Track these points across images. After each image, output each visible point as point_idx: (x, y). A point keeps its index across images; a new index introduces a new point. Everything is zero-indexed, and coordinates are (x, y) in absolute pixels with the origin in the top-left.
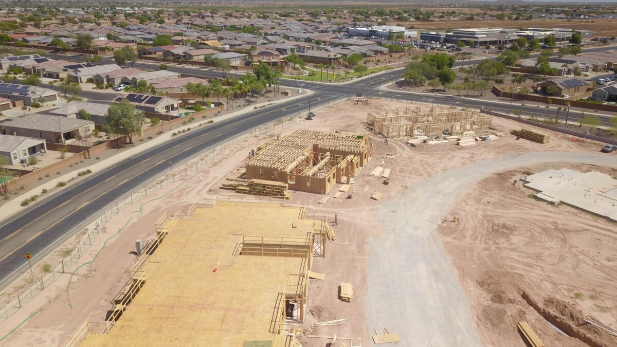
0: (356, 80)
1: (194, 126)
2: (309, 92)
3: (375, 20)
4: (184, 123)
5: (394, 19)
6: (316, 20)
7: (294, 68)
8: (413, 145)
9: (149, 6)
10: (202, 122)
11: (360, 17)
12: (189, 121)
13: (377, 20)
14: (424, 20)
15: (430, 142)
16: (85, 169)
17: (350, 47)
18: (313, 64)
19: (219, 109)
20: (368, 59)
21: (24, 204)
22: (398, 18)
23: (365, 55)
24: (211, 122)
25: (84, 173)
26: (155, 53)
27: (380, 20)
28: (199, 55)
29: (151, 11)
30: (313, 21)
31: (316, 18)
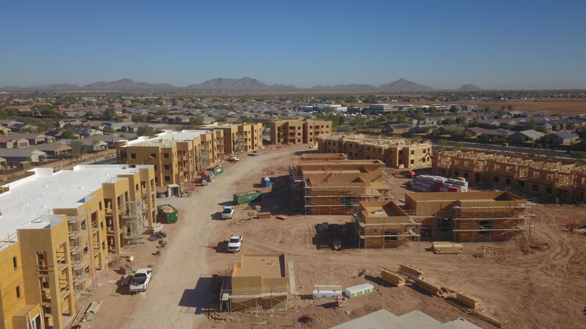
9: (151, 96)
29: (152, 98)
30: (279, 103)
31: (283, 102)
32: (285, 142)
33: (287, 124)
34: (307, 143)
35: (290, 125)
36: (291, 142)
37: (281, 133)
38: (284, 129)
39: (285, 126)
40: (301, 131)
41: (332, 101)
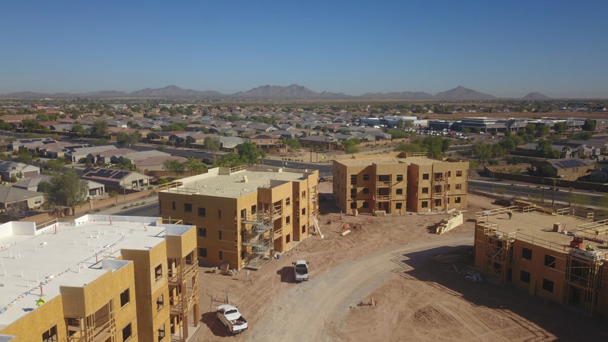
5: (412, 112)
14: (442, 112)
22: (416, 111)
32: (368, 208)
33: (372, 168)
34: (415, 210)
35: (380, 172)
36: (380, 208)
37: (359, 190)
38: (365, 179)
39: (369, 173)
40: (403, 185)
41: (395, 110)
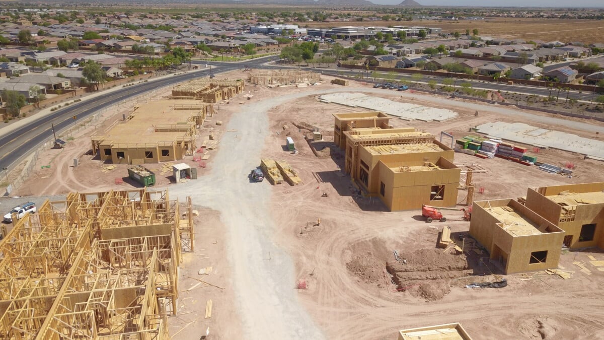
0: (248, 60)
1: (136, 83)
2: (213, 67)
3: (277, 20)
4: (129, 82)
5: (295, 20)
6: (225, 21)
7: (204, 54)
8: (270, 87)
10: (141, 81)
11: (265, 18)
12: (132, 81)
13: (279, 20)
14: (320, 20)
15: (281, 86)
16: (78, 99)
17: (247, 39)
18: (217, 52)
19: (150, 75)
20: (261, 48)
21: (52, 110)
22: (298, 19)
23: (259, 45)
24: (147, 81)
25: (78, 101)
26: (88, 45)
27: (282, 21)
28: (127, 46)
30: (222, 22)
31: (225, 19)
41: (279, 18)
